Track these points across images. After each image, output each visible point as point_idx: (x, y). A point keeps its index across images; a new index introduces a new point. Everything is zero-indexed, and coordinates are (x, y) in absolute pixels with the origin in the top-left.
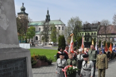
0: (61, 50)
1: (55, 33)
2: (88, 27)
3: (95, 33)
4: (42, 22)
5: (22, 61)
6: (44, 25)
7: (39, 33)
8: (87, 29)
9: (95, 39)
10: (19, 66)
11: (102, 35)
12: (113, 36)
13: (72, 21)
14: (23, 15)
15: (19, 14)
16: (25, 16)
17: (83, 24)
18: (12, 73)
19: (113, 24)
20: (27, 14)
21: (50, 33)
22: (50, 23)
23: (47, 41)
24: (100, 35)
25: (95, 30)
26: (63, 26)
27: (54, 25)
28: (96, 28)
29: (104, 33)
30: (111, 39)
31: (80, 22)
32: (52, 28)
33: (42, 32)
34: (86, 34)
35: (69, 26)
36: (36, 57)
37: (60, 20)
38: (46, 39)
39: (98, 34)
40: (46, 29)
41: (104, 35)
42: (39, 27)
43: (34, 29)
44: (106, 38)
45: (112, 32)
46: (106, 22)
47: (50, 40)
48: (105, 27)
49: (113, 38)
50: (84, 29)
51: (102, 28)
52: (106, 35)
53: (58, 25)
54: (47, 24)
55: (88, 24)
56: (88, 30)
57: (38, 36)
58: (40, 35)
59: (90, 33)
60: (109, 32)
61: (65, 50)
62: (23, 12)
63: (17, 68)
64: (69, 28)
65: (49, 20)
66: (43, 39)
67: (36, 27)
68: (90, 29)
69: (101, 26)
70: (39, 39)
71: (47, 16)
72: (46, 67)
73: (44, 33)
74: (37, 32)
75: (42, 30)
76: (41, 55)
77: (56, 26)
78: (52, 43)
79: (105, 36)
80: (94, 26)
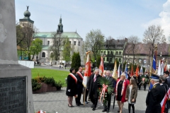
0: (74, 71)
1: (68, 49)
2: (111, 44)
3: (120, 52)
4: (52, 33)
5: (21, 81)
6: (54, 38)
7: (46, 48)
8: (110, 46)
9: (120, 59)
10: (16, 87)
11: (129, 55)
12: (142, 57)
13: (91, 35)
14: (27, 23)
15: (21, 20)
16: (30, 23)
17: (105, 40)
18: (8, 94)
19: (143, 42)
20: (33, 22)
21: (62, 49)
22: (63, 35)
23: (57, 59)
24: (126, 55)
25: (120, 48)
26: (80, 40)
27: (68, 39)
28: (122, 46)
29: (132, 53)
30: (140, 61)
31: (102, 37)
32: (64, 42)
33: (52, 47)
34: (108, 52)
35: (88, 41)
36: (40, 79)
37: (76, 33)
38: (56, 56)
39: (124, 54)
40: (57, 43)
41: (131, 55)
42: (48, 40)
43: (41, 42)
44: (134, 59)
45: (141, 52)
46: (135, 39)
47: (61, 58)
48: (134, 45)
49: (143, 60)
50: (107, 46)
51: (130, 46)
52: (134, 55)
53: (73, 38)
54: (58, 36)
55: (112, 41)
56: (112, 48)
57: (46, 52)
58: (49, 51)
59: (114, 52)
60: (138, 52)
61: (78, 72)
62: (27, 18)
63: (13, 88)
64: (87, 43)
65: (62, 31)
66: (52, 56)
67: (43, 40)
68: (114, 46)
69: (128, 44)
70: (46, 56)
71: (59, 27)
72: (53, 93)
73: (54, 48)
74: (44, 46)
75: (51, 44)
76: (47, 77)
77: (70, 40)
78: (64, 62)
79: (132, 57)
80: (120, 43)
